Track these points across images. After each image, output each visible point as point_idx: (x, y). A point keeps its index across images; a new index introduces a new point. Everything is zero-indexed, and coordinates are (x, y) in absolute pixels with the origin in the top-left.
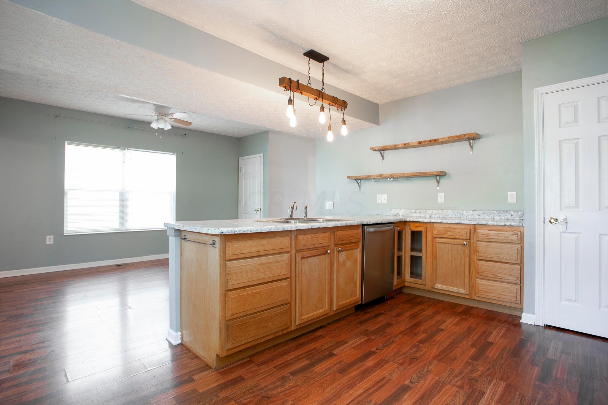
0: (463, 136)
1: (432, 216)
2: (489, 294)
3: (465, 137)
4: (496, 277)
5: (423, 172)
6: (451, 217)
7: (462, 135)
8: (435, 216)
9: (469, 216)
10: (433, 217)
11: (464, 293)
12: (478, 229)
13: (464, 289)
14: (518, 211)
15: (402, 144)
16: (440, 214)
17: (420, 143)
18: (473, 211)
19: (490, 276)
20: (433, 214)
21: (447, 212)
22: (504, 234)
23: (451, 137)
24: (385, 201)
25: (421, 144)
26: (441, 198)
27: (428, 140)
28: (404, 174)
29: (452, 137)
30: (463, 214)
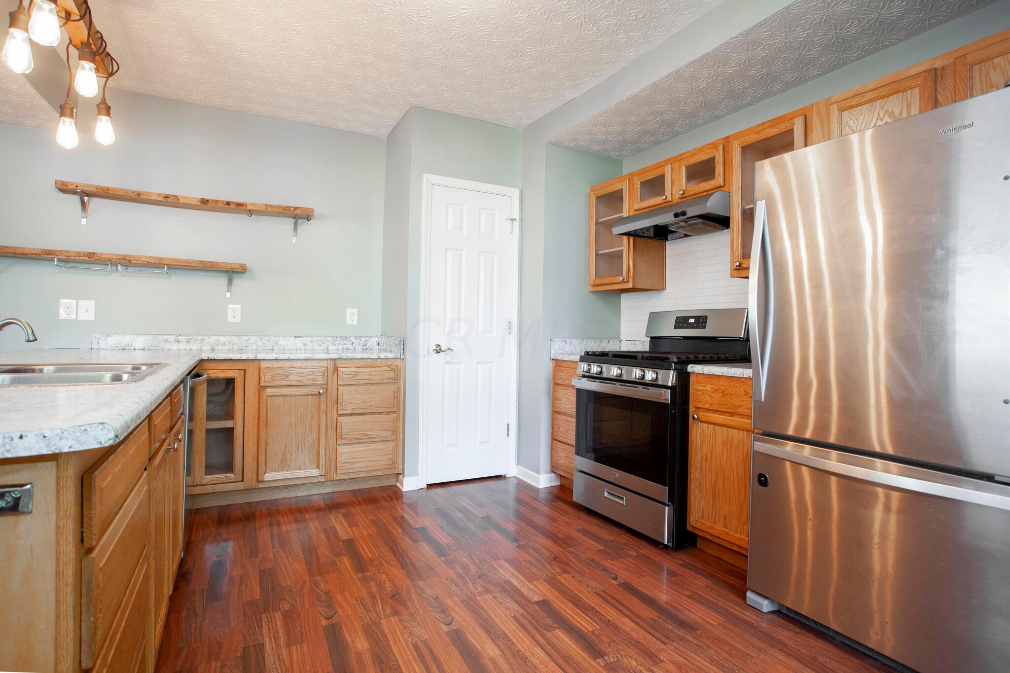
0: (292, 209)
1: (216, 348)
2: (356, 465)
3: (296, 212)
4: (366, 437)
5: (210, 262)
6: (255, 349)
7: (291, 207)
8: (224, 348)
9: (288, 345)
10: (218, 350)
11: (319, 475)
12: (340, 366)
13: (318, 467)
14: (361, 337)
15: (159, 195)
16: (234, 344)
17: (204, 202)
18: (295, 337)
19: (358, 436)
20: (219, 344)
21: (249, 339)
22: (377, 371)
23: (270, 205)
24: (90, 317)
25: (205, 204)
26: (234, 313)
27: (224, 201)
28: (162, 259)
29: (272, 206)
30: (277, 343)
